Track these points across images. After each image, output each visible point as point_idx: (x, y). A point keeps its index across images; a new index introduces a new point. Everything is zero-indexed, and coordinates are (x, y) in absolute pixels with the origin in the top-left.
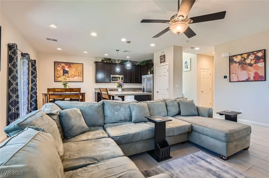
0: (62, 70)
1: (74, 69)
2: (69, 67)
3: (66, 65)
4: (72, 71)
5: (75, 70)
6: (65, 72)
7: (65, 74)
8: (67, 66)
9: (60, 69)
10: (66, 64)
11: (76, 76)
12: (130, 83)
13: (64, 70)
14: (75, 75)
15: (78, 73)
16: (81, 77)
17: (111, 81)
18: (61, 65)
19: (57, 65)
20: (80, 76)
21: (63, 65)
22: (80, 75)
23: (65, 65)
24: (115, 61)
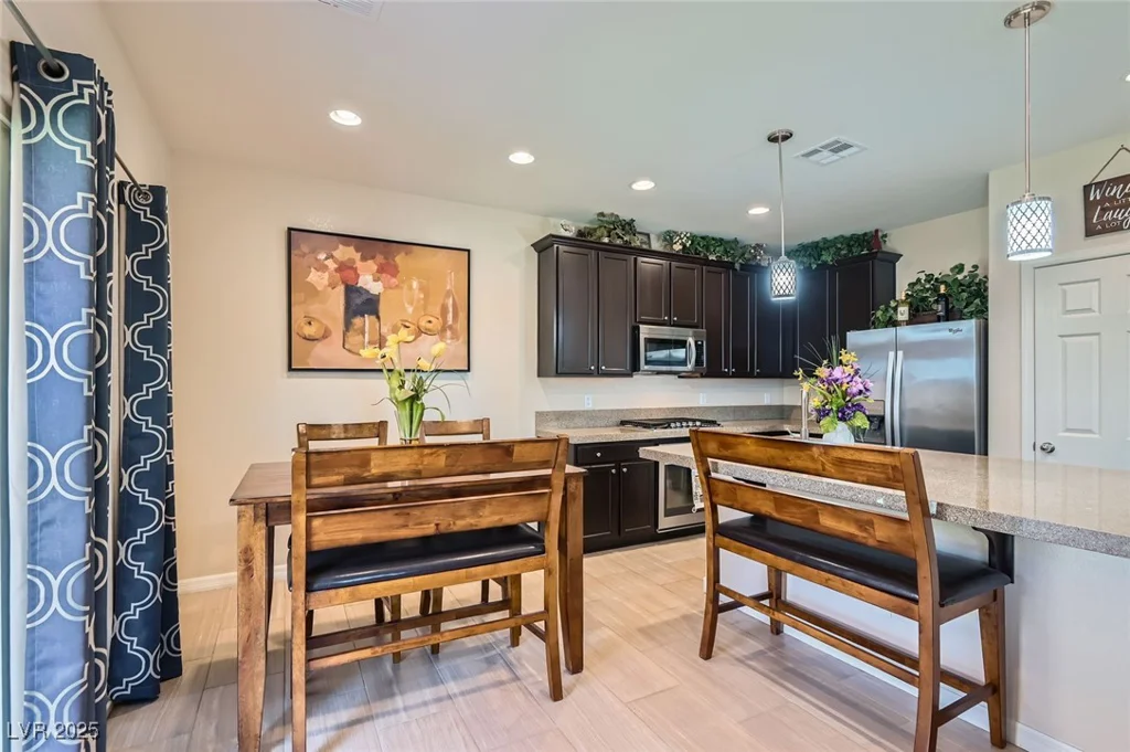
0: (341, 288)
1: (415, 285)
2: (381, 270)
3: (364, 259)
4: (400, 298)
5: (421, 289)
6: (361, 305)
7: (357, 321)
8: (372, 265)
9: (326, 282)
10: (368, 245)
11: (428, 332)
12: (734, 376)
13: (351, 290)
14: (423, 324)
15: (437, 311)
16: (455, 336)
17: (644, 367)
18: (331, 256)
19: (304, 255)
20: (449, 333)
21: (345, 252)
22: (450, 327)
23: (357, 256)
24: (645, 239)
